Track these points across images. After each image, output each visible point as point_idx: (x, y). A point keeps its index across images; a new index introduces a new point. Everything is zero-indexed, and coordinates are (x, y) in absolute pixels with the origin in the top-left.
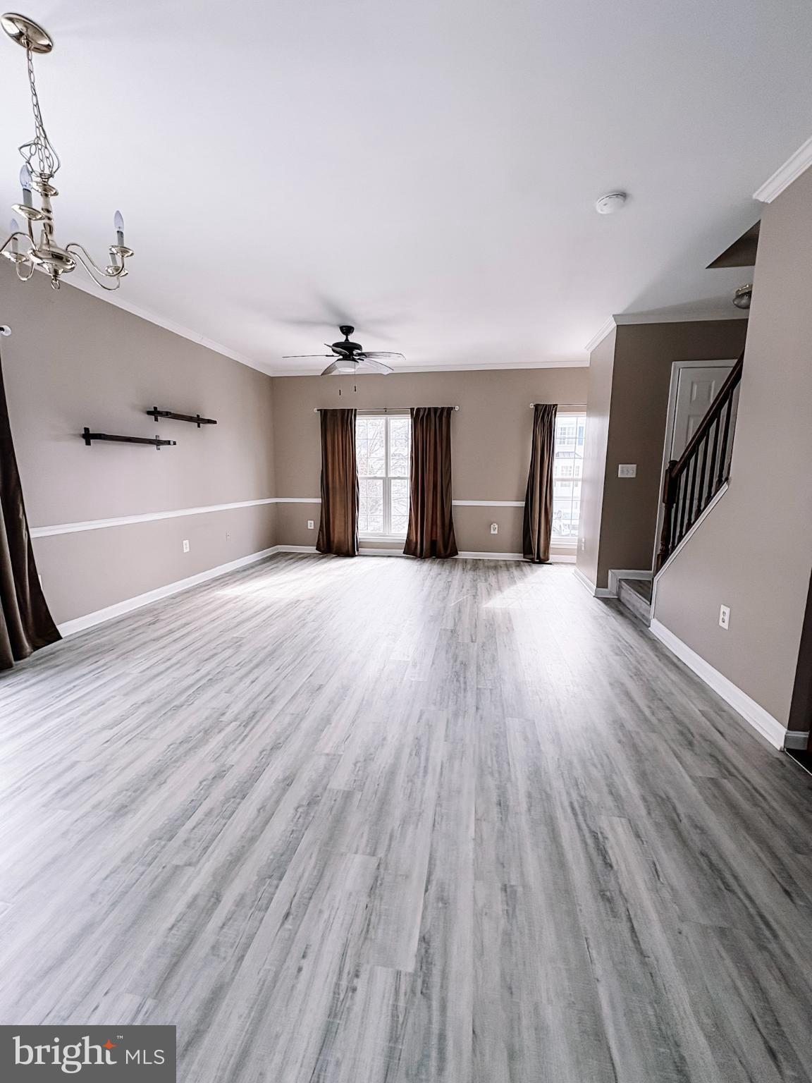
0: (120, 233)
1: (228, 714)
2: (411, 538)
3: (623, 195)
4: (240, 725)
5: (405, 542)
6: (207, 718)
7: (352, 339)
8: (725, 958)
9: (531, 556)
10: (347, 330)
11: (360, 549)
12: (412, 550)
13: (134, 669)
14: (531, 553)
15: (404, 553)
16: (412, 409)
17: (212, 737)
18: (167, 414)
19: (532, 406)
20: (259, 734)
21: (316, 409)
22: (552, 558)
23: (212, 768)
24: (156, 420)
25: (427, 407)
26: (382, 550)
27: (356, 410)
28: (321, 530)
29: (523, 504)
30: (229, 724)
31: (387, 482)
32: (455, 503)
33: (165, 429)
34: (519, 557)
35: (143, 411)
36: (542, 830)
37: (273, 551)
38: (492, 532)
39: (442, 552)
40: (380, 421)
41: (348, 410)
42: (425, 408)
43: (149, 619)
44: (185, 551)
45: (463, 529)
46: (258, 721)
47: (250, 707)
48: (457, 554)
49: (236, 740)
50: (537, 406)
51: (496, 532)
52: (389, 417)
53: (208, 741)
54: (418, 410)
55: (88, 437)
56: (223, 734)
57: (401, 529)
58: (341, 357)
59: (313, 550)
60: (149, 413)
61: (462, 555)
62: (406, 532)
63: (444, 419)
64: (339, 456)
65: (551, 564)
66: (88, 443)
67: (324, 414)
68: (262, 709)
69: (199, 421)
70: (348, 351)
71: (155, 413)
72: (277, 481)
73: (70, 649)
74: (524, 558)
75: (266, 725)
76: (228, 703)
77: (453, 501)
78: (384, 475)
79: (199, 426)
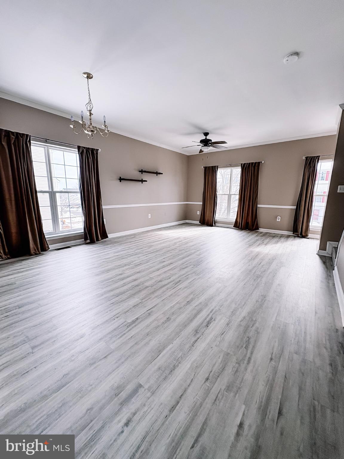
0: (105, 121)
2: (237, 220)
3: (297, 54)
5: (234, 222)
7: (208, 137)
8: (220, 358)
9: (297, 233)
10: (206, 134)
11: (216, 224)
12: (237, 226)
13: (120, 248)
14: (297, 232)
15: (234, 227)
16: (242, 164)
18: (145, 172)
19: (304, 158)
21: (203, 167)
22: (310, 235)
24: (142, 173)
25: (248, 162)
26: (225, 224)
27: (218, 166)
28: (201, 215)
29: (295, 207)
31: (230, 196)
32: (259, 206)
33: (145, 177)
34: (291, 233)
35: (138, 171)
36: (195, 311)
37: (184, 222)
38: (277, 220)
39: (251, 227)
40: (228, 170)
41: (215, 166)
42: (248, 163)
43: (133, 237)
44: (149, 218)
45: (262, 218)
48: (259, 229)
50: (307, 158)
51: (279, 220)
52: (232, 168)
54: (244, 164)
55: (121, 179)
57: (233, 217)
58: (203, 145)
59: (198, 222)
60: (140, 171)
61: (261, 230)
62: (235, 218)
63: (256, 168)
64: (210, 186)
65: (308, 238)
66: (120, 181)
67: (206, 168)
69: (157, 173)
70: (206, 142)
71: (142, 171)
72: (187, 195)
73: (110, 241)
74: (293, 234)
77: (258, 205)
78: (228, 193)
79: (157, 175)
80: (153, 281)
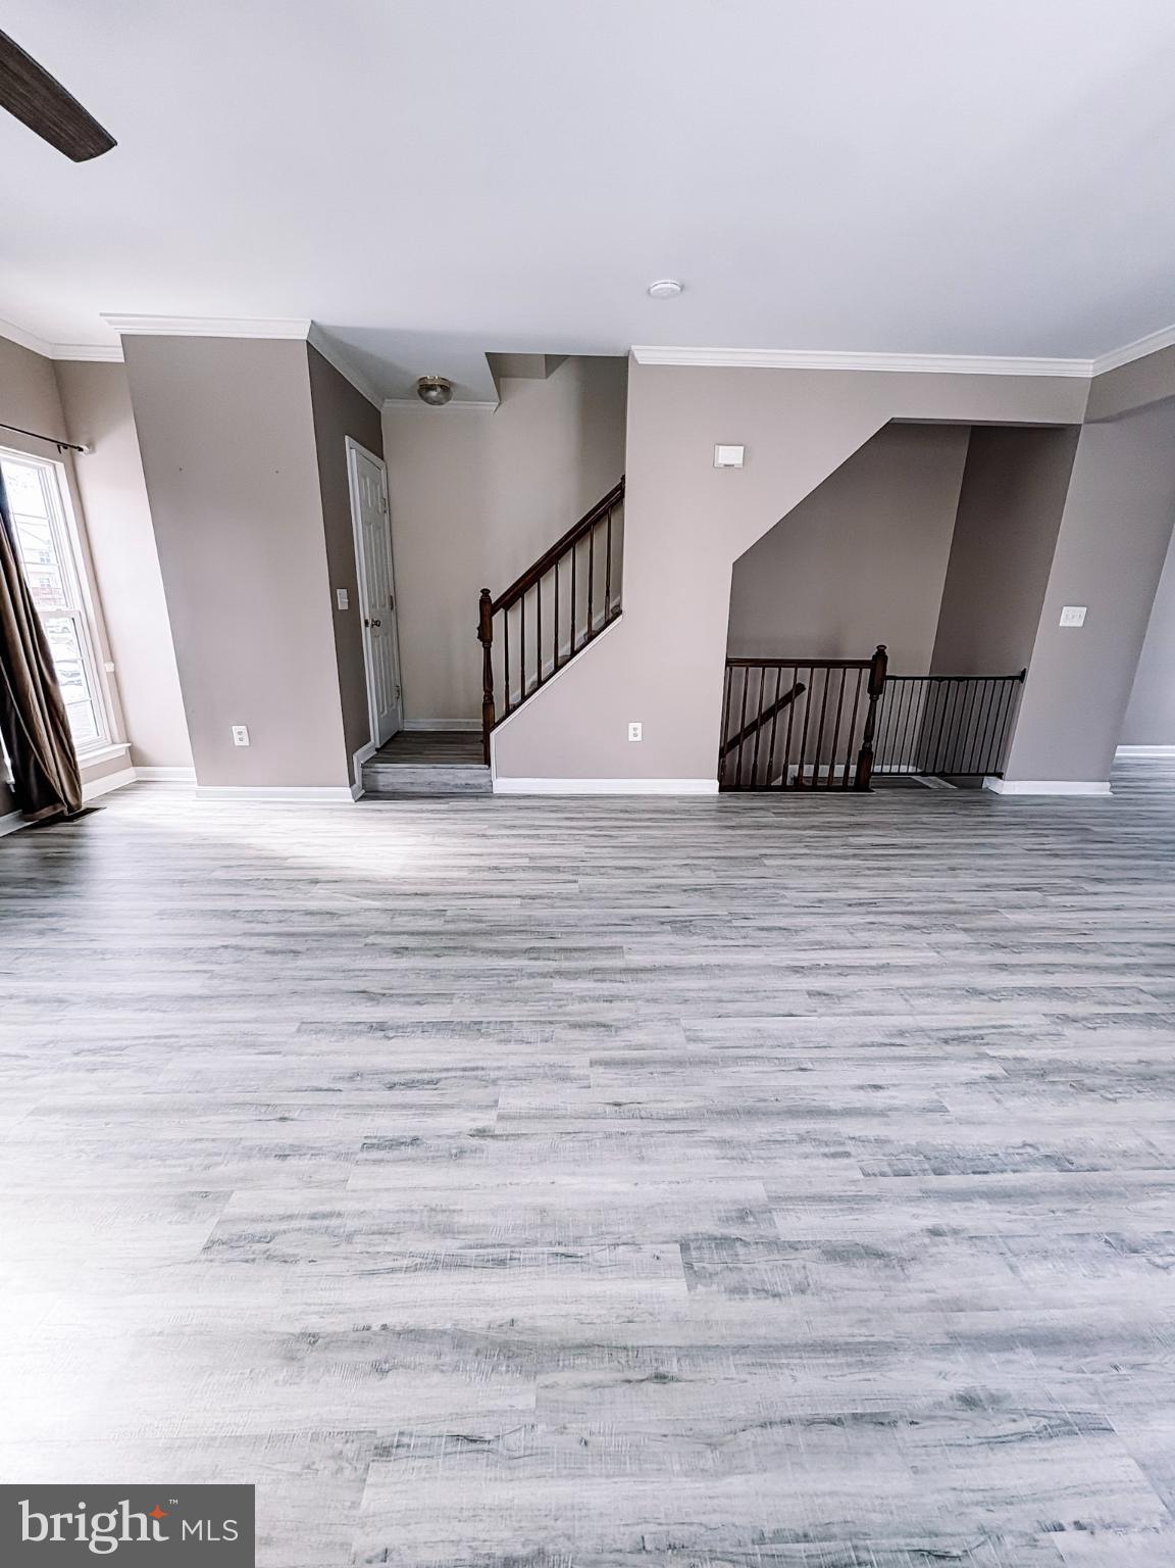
1: (982, 1073)
4: (988, 1044)
6: (1024, 1094)
17: (1040, 1062)
20: (976, 1016)
23: (1069, 1031)
30: (999, 1058)
46: (957, 1029)
47: (941, 1054)
49: (1012, 1034)
53: (1050, 1062)
56: (1021, 1053)
68: (930, 1037)
75: (951, 1017)
76: (962, 1089)
80: (935, 937)
